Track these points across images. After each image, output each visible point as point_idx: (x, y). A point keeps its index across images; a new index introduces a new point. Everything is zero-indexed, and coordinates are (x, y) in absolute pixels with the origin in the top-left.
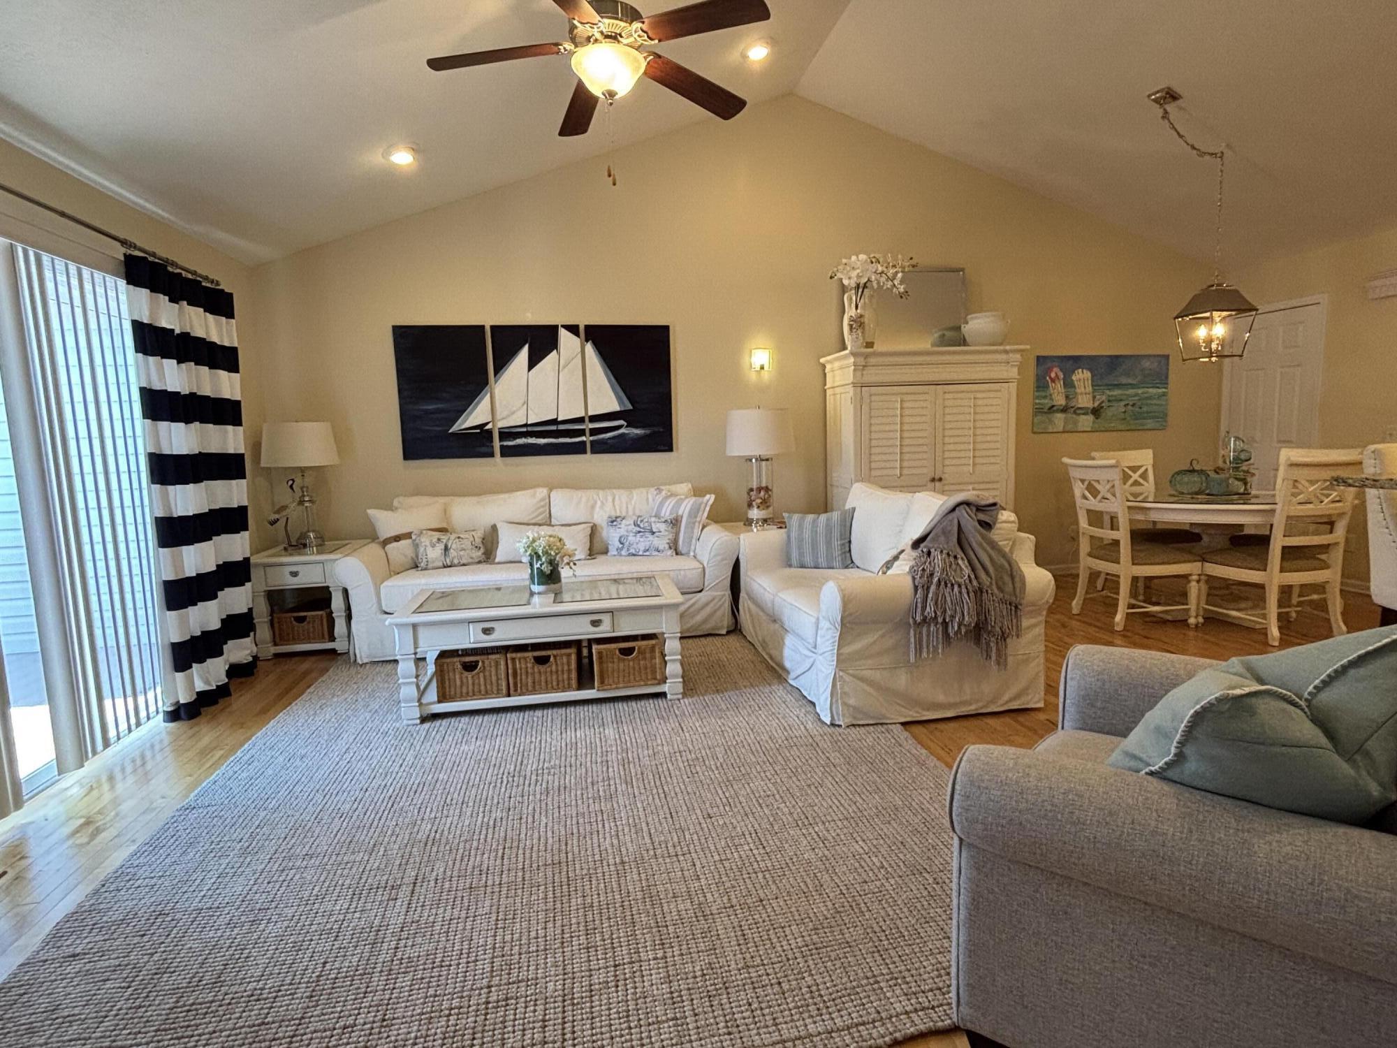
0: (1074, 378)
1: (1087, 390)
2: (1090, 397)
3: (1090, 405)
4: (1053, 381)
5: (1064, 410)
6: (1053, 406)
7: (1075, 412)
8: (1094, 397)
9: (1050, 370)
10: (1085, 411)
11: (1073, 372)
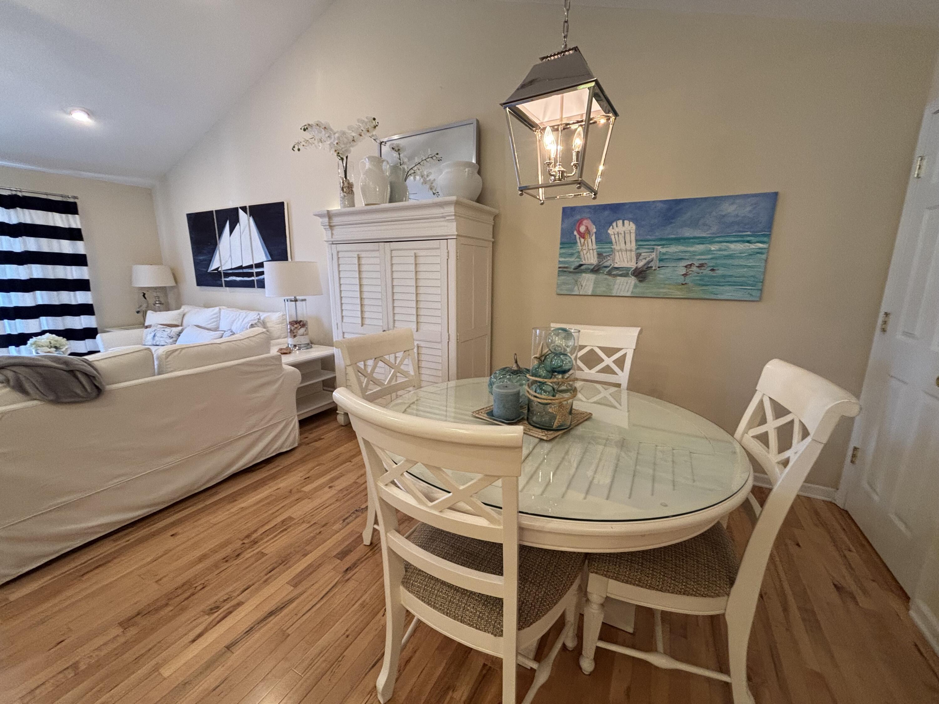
0: (610, 231)
1: (628, 246)
2: (633, 254)
3: (632, 265)
4: (582, 236)
5: (596, 270)
6: (581, 265)
7: (609, 273)
8: (638, 256)
9: (580, 222)
10: (624, 273)
11: (611, 224)
